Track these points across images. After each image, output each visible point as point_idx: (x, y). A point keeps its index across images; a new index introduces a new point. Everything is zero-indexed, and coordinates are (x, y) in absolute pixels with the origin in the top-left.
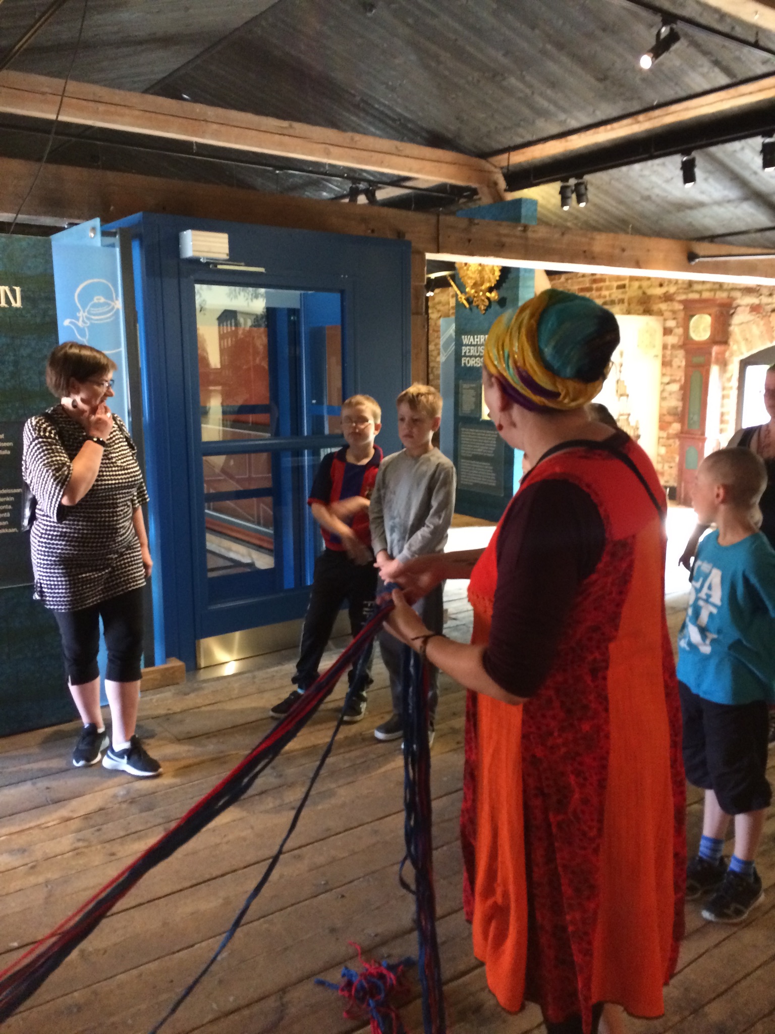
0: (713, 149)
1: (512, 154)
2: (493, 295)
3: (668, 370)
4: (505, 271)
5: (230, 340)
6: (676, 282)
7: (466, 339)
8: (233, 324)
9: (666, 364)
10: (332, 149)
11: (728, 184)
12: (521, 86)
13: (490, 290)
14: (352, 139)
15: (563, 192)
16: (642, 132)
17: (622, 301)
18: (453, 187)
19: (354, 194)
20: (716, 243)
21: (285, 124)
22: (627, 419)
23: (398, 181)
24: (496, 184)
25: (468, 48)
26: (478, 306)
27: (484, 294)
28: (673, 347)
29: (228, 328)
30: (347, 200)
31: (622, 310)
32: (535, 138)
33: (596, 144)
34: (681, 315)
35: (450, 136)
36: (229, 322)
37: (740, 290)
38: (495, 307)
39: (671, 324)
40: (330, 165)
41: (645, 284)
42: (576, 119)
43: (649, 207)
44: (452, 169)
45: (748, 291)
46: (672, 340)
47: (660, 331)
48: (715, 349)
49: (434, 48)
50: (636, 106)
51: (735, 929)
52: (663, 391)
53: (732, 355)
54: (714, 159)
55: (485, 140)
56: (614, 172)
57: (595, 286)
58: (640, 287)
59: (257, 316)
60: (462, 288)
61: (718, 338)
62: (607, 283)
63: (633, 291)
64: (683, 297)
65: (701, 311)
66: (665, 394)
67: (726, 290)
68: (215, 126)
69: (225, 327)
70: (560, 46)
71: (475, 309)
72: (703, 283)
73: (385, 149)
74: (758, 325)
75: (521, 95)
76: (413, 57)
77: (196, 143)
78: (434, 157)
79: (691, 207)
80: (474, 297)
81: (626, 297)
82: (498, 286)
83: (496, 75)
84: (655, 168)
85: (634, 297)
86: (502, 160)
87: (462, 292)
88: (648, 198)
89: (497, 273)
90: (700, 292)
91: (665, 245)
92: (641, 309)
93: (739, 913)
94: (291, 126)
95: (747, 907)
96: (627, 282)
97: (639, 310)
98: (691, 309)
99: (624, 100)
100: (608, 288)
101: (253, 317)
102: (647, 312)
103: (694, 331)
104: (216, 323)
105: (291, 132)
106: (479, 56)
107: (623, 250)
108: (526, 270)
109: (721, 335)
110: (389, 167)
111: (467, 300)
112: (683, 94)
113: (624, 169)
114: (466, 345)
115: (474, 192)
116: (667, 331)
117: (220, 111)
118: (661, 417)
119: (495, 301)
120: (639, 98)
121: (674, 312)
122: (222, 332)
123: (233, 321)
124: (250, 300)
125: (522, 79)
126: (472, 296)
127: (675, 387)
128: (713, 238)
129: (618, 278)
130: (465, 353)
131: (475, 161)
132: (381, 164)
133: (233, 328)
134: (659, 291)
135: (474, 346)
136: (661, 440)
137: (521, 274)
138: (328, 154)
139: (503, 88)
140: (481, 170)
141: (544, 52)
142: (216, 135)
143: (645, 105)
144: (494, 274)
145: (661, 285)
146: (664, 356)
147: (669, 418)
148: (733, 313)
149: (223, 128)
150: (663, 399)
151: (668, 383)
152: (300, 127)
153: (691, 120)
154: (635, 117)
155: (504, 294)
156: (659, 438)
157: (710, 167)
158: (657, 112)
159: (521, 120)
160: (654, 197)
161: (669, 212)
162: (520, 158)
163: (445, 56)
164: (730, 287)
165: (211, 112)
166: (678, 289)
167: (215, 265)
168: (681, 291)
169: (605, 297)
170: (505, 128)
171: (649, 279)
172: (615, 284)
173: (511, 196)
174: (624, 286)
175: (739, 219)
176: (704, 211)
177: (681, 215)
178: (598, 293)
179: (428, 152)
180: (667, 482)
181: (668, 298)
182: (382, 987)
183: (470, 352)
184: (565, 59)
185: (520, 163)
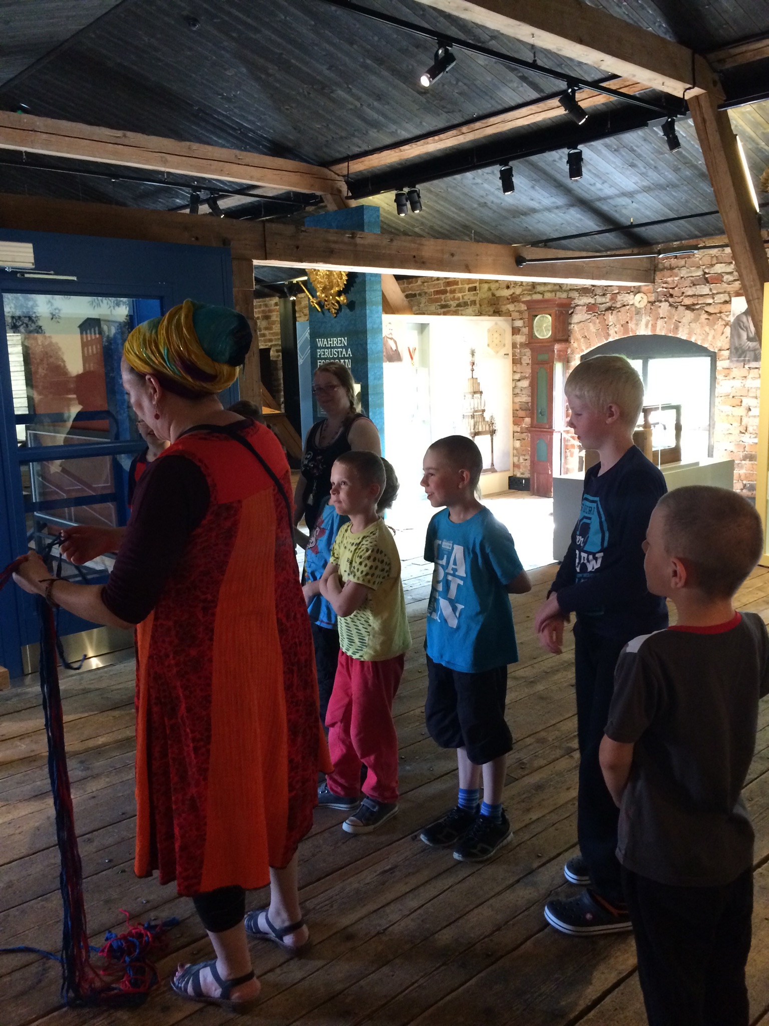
0: (534, 158)
1: (351, 163)
2: (342, 299)
3: (518, 368)
4: (351, 275)
5: (94, 347)
6: (521, 284)
7: (320, 342)
8: (97, 332)
9: (515, 362)
10: (168, 157)
11: (554, 191)
12: (350, 99)
13: (339, 294)
14: (189, 148)
15: (398, 199)
16: (468, 142)
17: (474, 303)
18: (297, 195)
19: (195, 202)
20: (550, 247)
21: (119, 133)
22: (482, 415)
23: (243, 190)
24: (340, 191)
25: (293, 61)
26: (329, 309)
27: (334, 298)
28: (522, 345)
29: (92, 336)
30: (187, 211)
31: (474, 311)
32: (370, 148)
33: (427, 154)
34: (526, 315)
35: (290, 145)
36: (93, 330)
37: (577, 290)
38: (345, 311)
39: (519, 323)
40: (169, 173)
41: (493, 286)
42: (406, 130)
43: (486, 214)
44: (294, 177)
45: (584, 291)
46: (520, 339)
47: (509, 331)
48: (557, 347)
49: (261, 61)
50: (458, 119)
51: (481, 866)
52: (514, 388)
53: (573, 353)
54: (535, 167)
55: (325, 149)
56: (449, 180)
57: (448, 289)
58: (490, 289)
59: (120, 323)
60: (313, 292)
61: (559, 337)
62: (460, 286)
63: (483, 293)
64: (528, 298)
65: (544, 311)
66: (518, 391)
67: (565, 291)
68: (44, 136)
69: (89, 335)
70: (380, 62)
71: (326, 312)
72: (545, 284)
73: (224, 157)
74: (595, 323)
75: (350, 107)
76: (244, 70)
77: (26, 152)
78: (275, 166)
79: (525, 214)
80: (325, 301)
81: (477, 299)
82: (346, 291)
83: (323, 88)
84: (486, 176)
85: (485, 299)
86: (342, 168)
87: (313, 297)
88: (485, 205)
89: (345, 278)
90: (542, 293)
91: (493, 248)
92: (491, 310)
93: (484, 851)
94: (125, 136)
95: (493, 847)
96: (477, 285)
97: (489, 311)
98: (534, 309)
99: (447, 112)
100: (461, 290)
101: (118, 324)
102: (497, 313)
103: (537, 331)
104: (78, 330)
105: (126, 142)
106: (305, 68)
107: (452, 255)
108: (371, 275)
109: (562, 334)
110: (228, 175)
111: (319, 304)
112: (500, 107)
113: (458, 177)
114: (321, 348)
115: (321, 200)
116: (515, 331)
117: (50, 121)
118: (515, 411)
119: (344, 304)
120: (460, 111)
121: (520, 312)
122: (85, 340)
123: (97, 329)
124: (112, 308)
125: (349, 91)
126: (323, 300)
127: (525, 383)
128: (547, 242)
129: (470, 281)
130: (320, 355)
131: (316, 169)
132: (221, 172)
133: (98, 336)
134: (506, 293)
135: (328, 348)
136: (515, 434)
137: (367, 278)
138: (165, 163)
139: (333, 101)
140: (325, 179)
141: (365, 67)
142: (46, 146)
143: (467, 118)
144: (341, 279)
145: (508, 287)
146: (514, 355)
147: (521, 413)
148: (572, 313)
149: (53, 138)
150: (515, 395)
151: (519, 380)
152: (134, 137)
153: (510, 130)
154: (459, 128)
155: (352, 297)
156: (514, 432)
157: (535, 176)
158: (478, 125)
159: (355, 130)
160: (489, 204)
161: (506, 218)
162: (360, 166)
163: (272, 69)
164: (569, 288)
165: (40, 122)
166: (523, 291)
167: (23, 274)
168: (526, 292)
169: (458, 299)
170: (341, 138)
171: (497, 281)
172: (467, 287)
173: (354, 203)
174: (475, 289)
175: (569, 223)
176: (537, 216)
177: (517, 220)
178: (452, 296)
179: (269, 160)
180: (522, 474)
181: (514, 299)
182: (138, 944)
183: (324, 354)
184: (386, 73)
185: (360, 172)
